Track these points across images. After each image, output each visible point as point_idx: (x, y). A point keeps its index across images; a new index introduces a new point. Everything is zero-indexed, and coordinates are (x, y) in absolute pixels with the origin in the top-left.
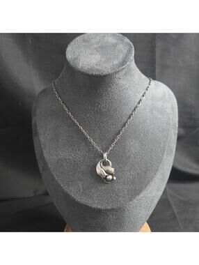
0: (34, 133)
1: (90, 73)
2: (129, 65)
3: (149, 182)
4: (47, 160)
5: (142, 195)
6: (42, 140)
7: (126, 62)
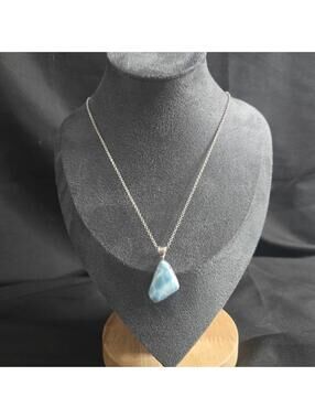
0: (57, 175)
1: (143, 76)
2: (199, 66)
3: (232, 236)
4: (80, 210)
5: (221, 255)
6: (71, 182)
7: (195, 62)
